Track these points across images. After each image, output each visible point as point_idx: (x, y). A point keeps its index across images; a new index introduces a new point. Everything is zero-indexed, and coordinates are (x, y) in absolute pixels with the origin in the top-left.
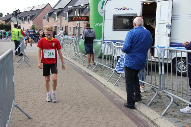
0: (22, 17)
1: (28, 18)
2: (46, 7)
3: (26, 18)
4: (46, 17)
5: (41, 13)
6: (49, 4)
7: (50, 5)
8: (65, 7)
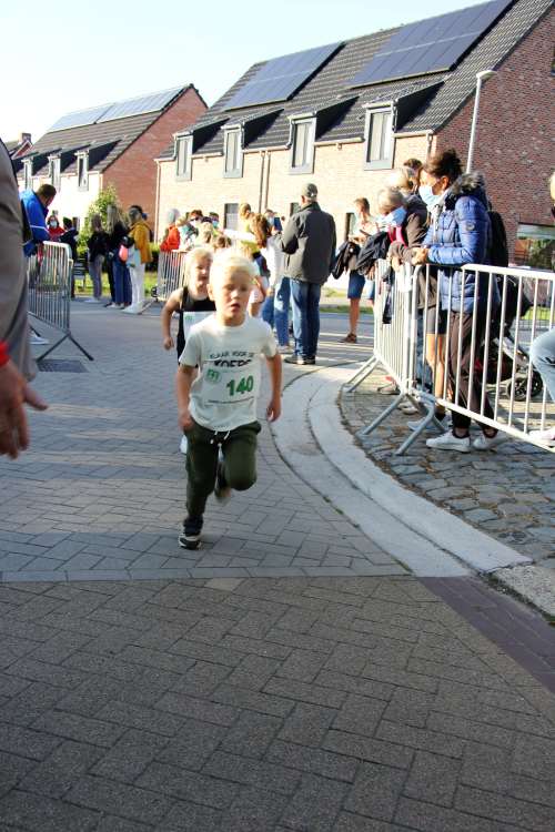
0: (48, 154)
1: (81, 161)
2: (179, 106)
3: (68, 160)
4: (178, 152)
5: (146, 135)
6: (192, 86)
7: (197, 91)
8: (290, 98)
